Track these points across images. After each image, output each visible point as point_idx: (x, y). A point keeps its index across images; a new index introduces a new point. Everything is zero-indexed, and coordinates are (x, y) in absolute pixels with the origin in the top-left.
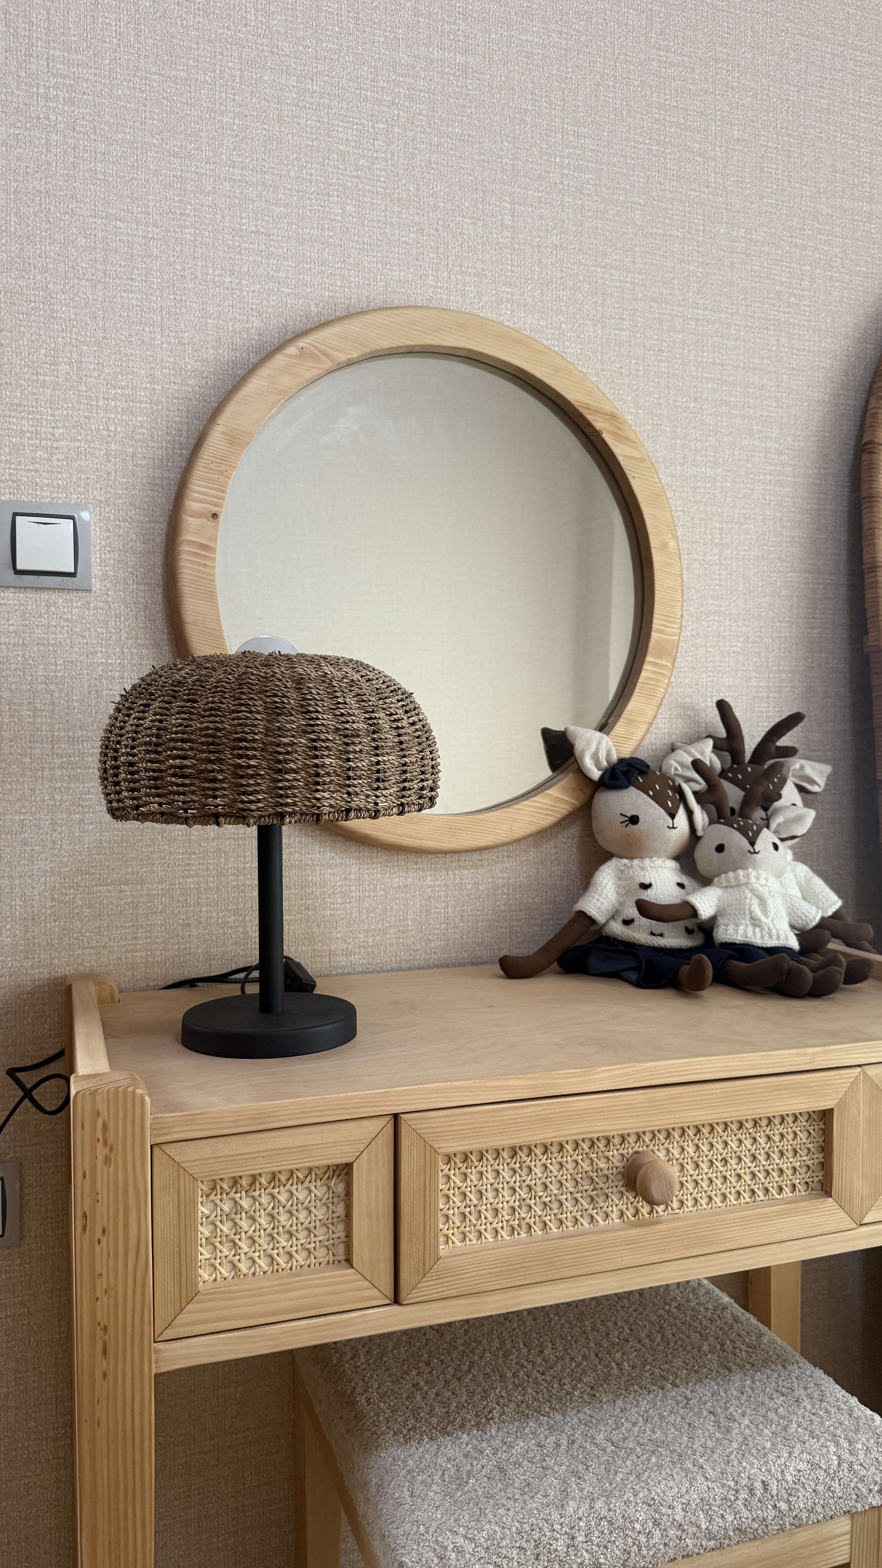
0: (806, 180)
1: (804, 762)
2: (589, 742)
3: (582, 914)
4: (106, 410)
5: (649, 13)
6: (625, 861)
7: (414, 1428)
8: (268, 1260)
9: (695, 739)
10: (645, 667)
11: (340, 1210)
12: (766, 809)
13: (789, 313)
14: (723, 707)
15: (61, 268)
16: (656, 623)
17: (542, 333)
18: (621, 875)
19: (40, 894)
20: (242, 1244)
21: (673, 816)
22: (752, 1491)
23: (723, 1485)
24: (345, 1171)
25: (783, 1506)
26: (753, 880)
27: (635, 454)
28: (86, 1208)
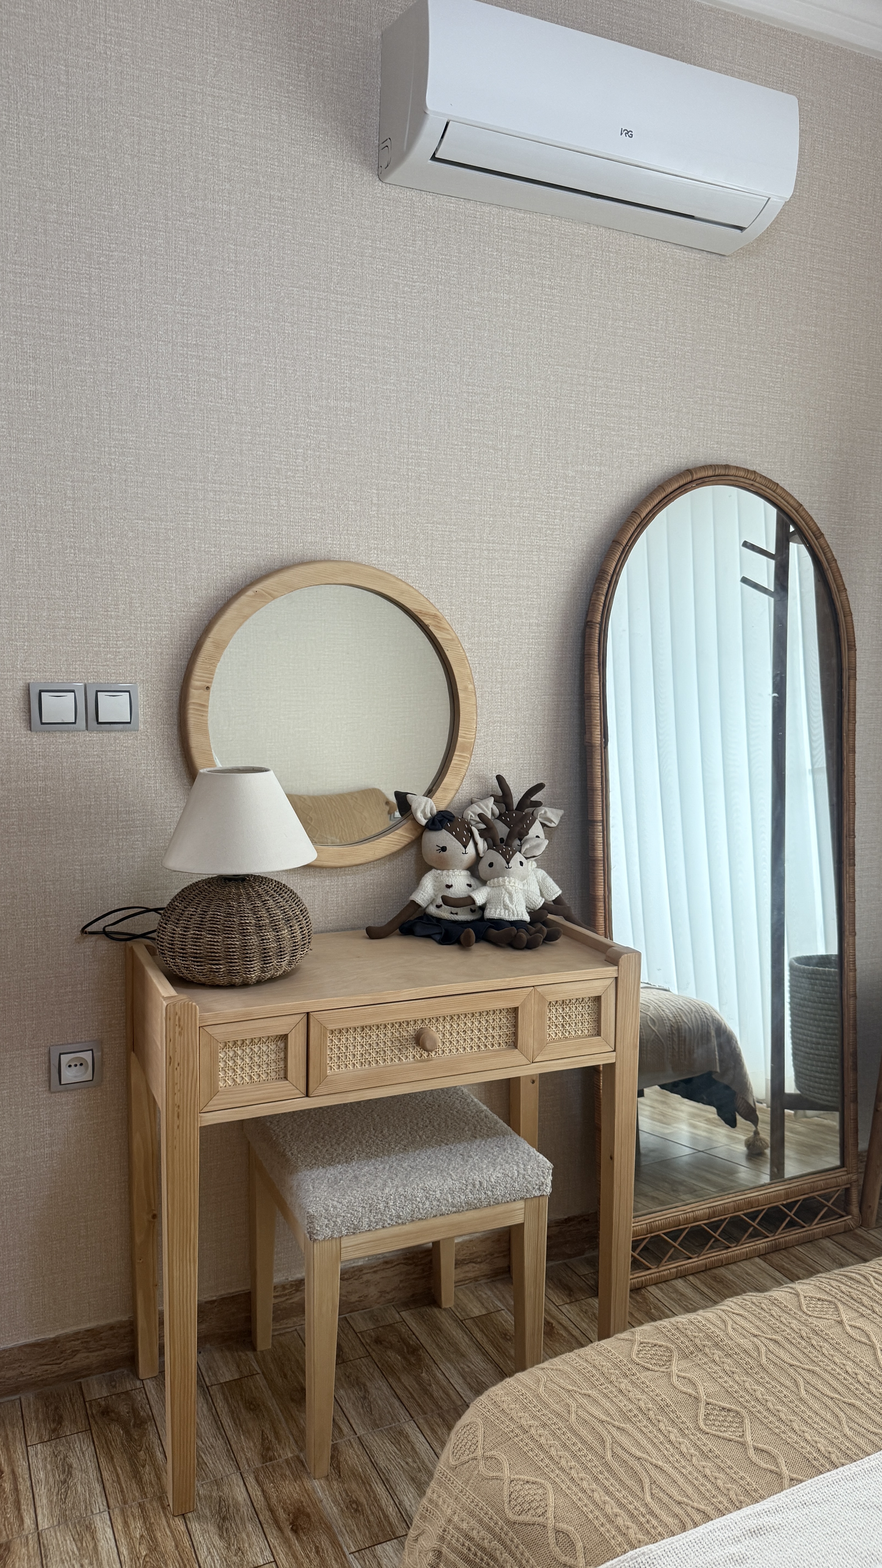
0: (559, 457)
1: (547, 809)
2: (420, 804)
3: (413, 902)
4: (146, 629)
5: (462, 363)
6: (439, 871)
7: (315, 1164)
8: (249, 1077)
9: (484, 797)
10: (454, 758)
11: (282, 1055)
12: (520, 840)
13: (546, 540)
14: (499, 778)
15: (119, 550)
16: (461, 733)
17: (395, 566)
18: (436, 879)
19: (111, 897)
20: (238, 1070)
21: (465, 847)
22: (474, 1186)
23: (460, 1183)
24: (284, 1038)
25: (489, 1193)
26: (507, 883)
27: (449, 637)
28: (171, 1054)
